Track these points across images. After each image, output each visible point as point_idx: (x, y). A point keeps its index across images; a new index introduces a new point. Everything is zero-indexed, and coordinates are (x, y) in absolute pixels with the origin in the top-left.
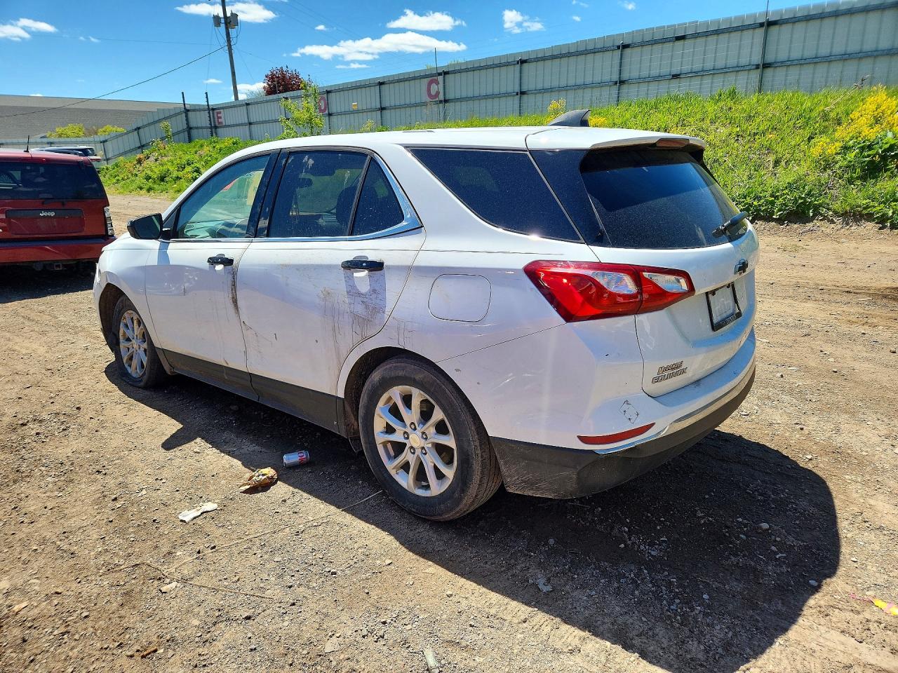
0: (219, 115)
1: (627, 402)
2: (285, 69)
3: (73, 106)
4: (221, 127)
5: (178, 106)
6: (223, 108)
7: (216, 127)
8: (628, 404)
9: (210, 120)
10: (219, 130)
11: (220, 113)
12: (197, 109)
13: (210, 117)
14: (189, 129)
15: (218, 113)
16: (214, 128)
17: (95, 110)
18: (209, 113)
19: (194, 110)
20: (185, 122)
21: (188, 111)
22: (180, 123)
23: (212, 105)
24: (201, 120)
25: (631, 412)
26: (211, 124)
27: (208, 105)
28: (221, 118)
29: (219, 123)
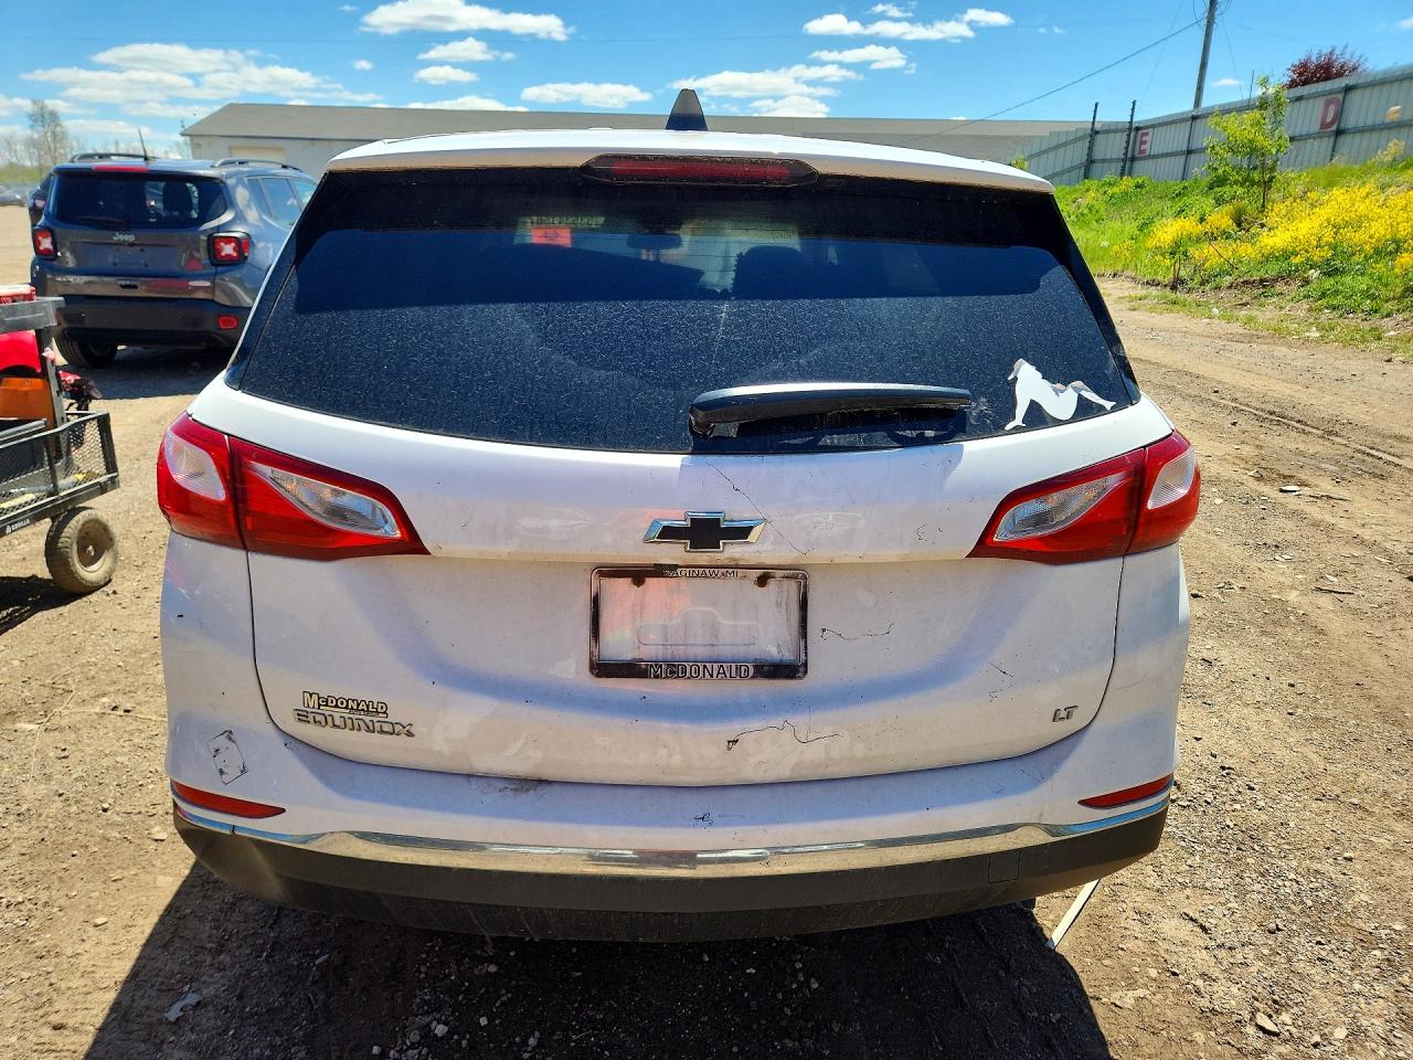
0: (1144, 139)
1: (229, 734)
2: (1337, 52)
3: (951, 132)
4: (1141, 159)
5: (1084, 126)
6: (1153, 126)
7: (1133, 159)
8: (230, 739)
9: (1127, 148)
10: (1138, 164)
11: (1146, 134)
12: (1110, 130)
13: (1128, 142)
14: (1090, 161)
15: (1144, 135)
16: (1128, 163)
17: (992, 137)
18: (1129, 136)
19: (1107, 132)
20: (1086, 151)
21: (1097, 132)
22: (1078, 154)
23: (1138, 122)
24: (1113, 147)
25: (232, 758)
26: (1126, 154)
27: (1131, 123)
28: (1145, 142)
29: (1142, 152)
